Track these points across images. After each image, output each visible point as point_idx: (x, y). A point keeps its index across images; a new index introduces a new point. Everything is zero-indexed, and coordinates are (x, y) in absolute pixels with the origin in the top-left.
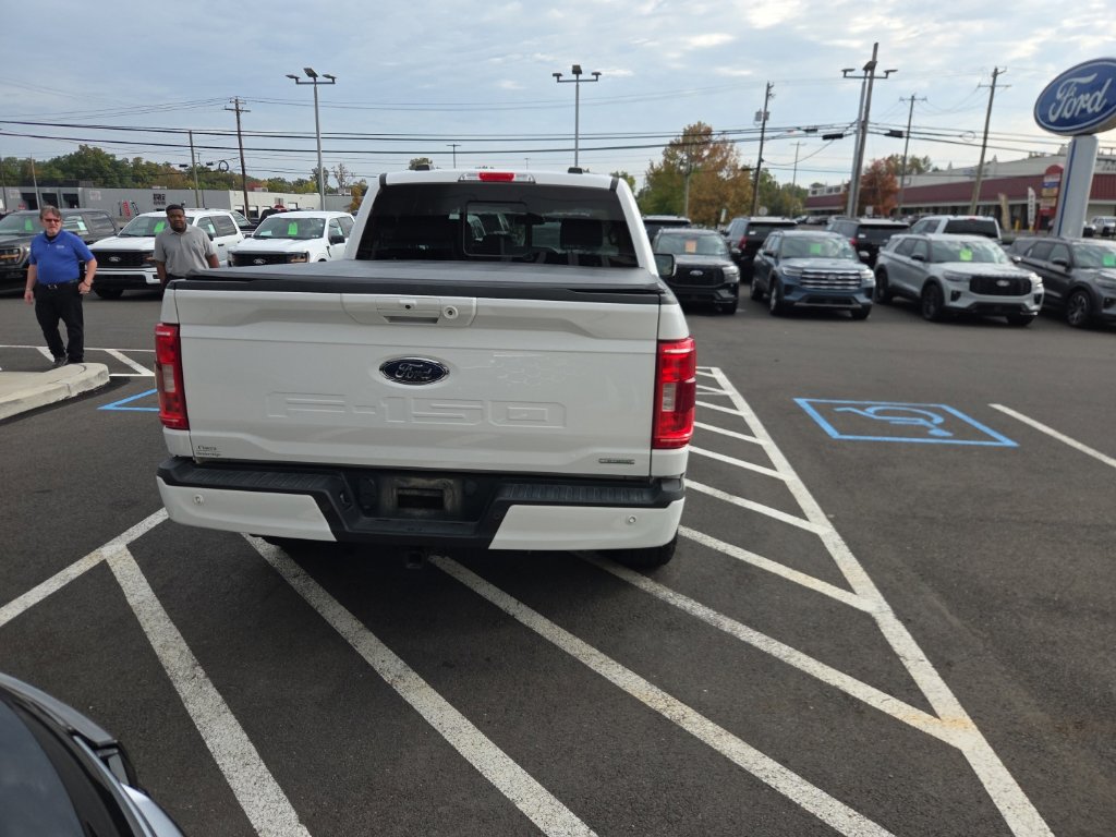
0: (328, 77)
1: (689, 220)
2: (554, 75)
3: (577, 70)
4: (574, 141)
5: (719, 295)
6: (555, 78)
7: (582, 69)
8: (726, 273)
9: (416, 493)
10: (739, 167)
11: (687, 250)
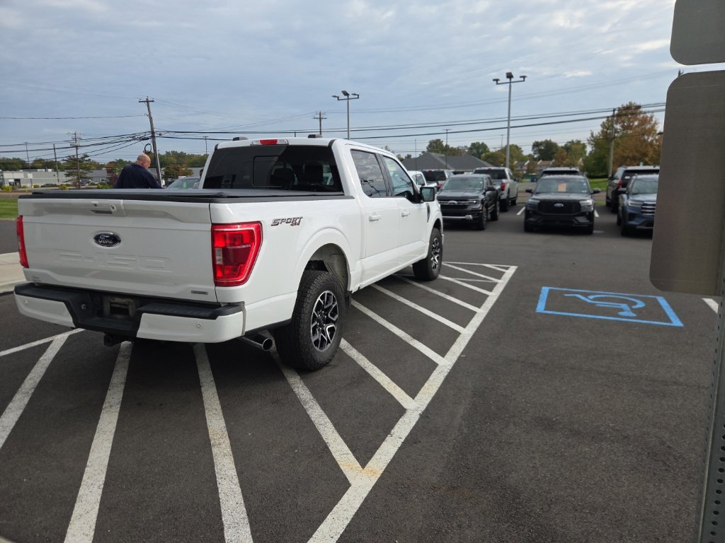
0: (355, 94)
1: (578, 170)
2: (494, 80)
3: (510, 76)
4: (507, 122)
5: (576, 220)
6: (495, 82)
7: (513, 74)
8: (582, 205)
9: (118, 306)
10: (658, 132)
11: (559, 190)
